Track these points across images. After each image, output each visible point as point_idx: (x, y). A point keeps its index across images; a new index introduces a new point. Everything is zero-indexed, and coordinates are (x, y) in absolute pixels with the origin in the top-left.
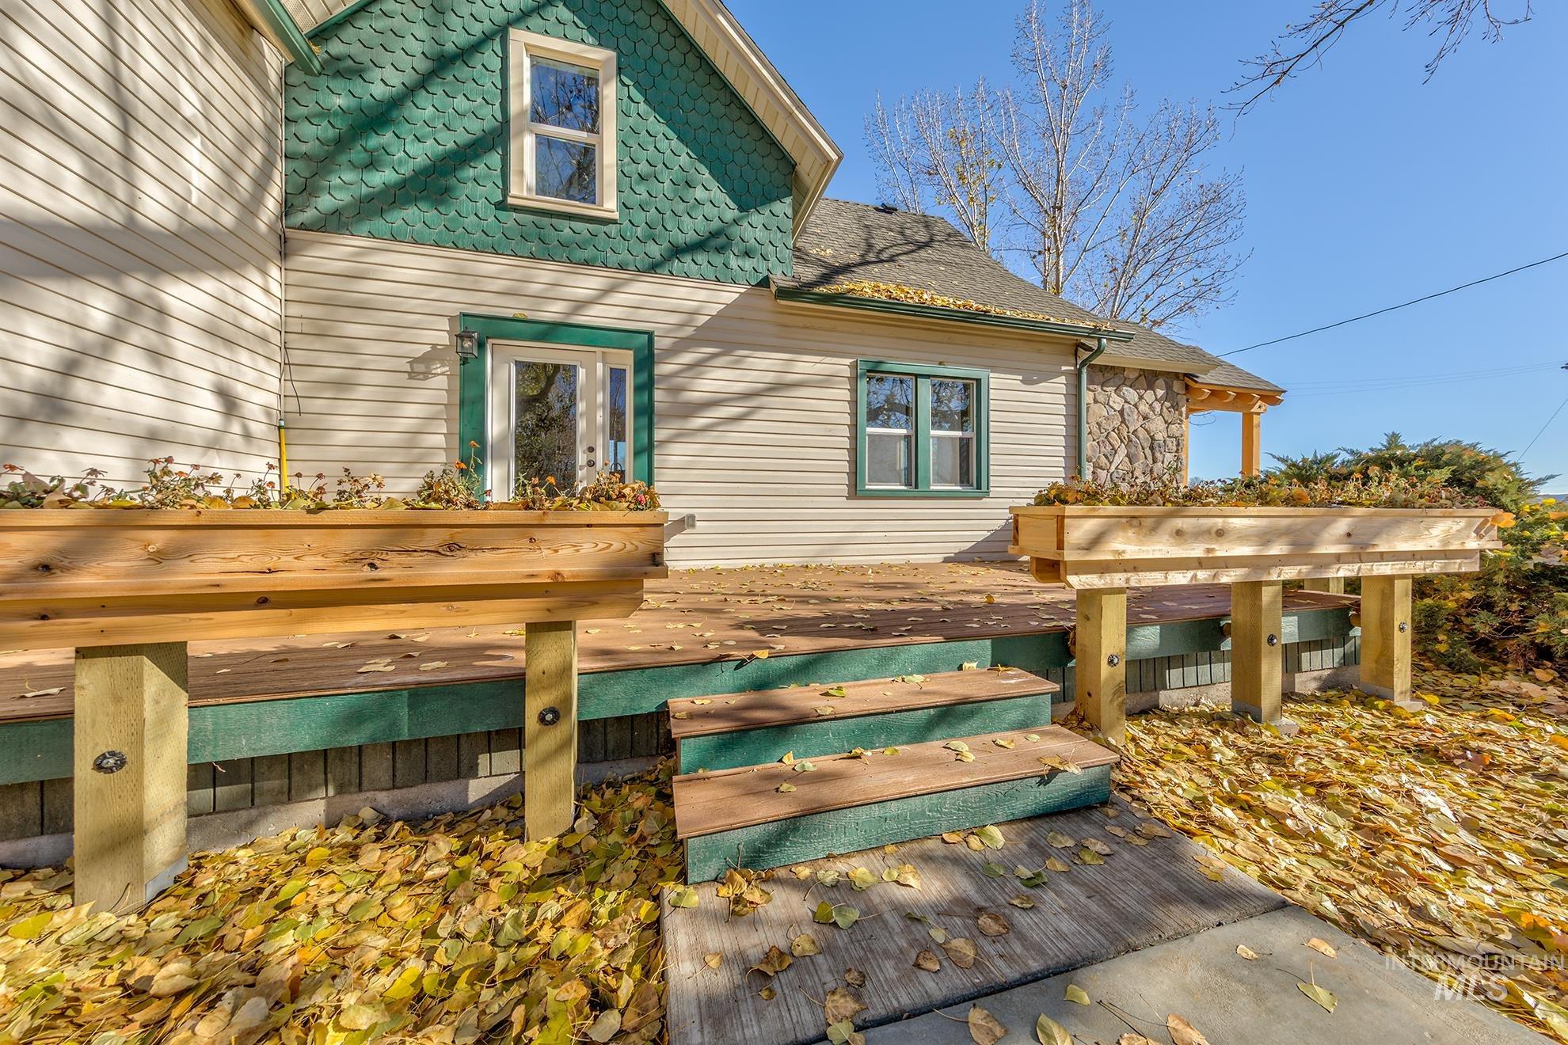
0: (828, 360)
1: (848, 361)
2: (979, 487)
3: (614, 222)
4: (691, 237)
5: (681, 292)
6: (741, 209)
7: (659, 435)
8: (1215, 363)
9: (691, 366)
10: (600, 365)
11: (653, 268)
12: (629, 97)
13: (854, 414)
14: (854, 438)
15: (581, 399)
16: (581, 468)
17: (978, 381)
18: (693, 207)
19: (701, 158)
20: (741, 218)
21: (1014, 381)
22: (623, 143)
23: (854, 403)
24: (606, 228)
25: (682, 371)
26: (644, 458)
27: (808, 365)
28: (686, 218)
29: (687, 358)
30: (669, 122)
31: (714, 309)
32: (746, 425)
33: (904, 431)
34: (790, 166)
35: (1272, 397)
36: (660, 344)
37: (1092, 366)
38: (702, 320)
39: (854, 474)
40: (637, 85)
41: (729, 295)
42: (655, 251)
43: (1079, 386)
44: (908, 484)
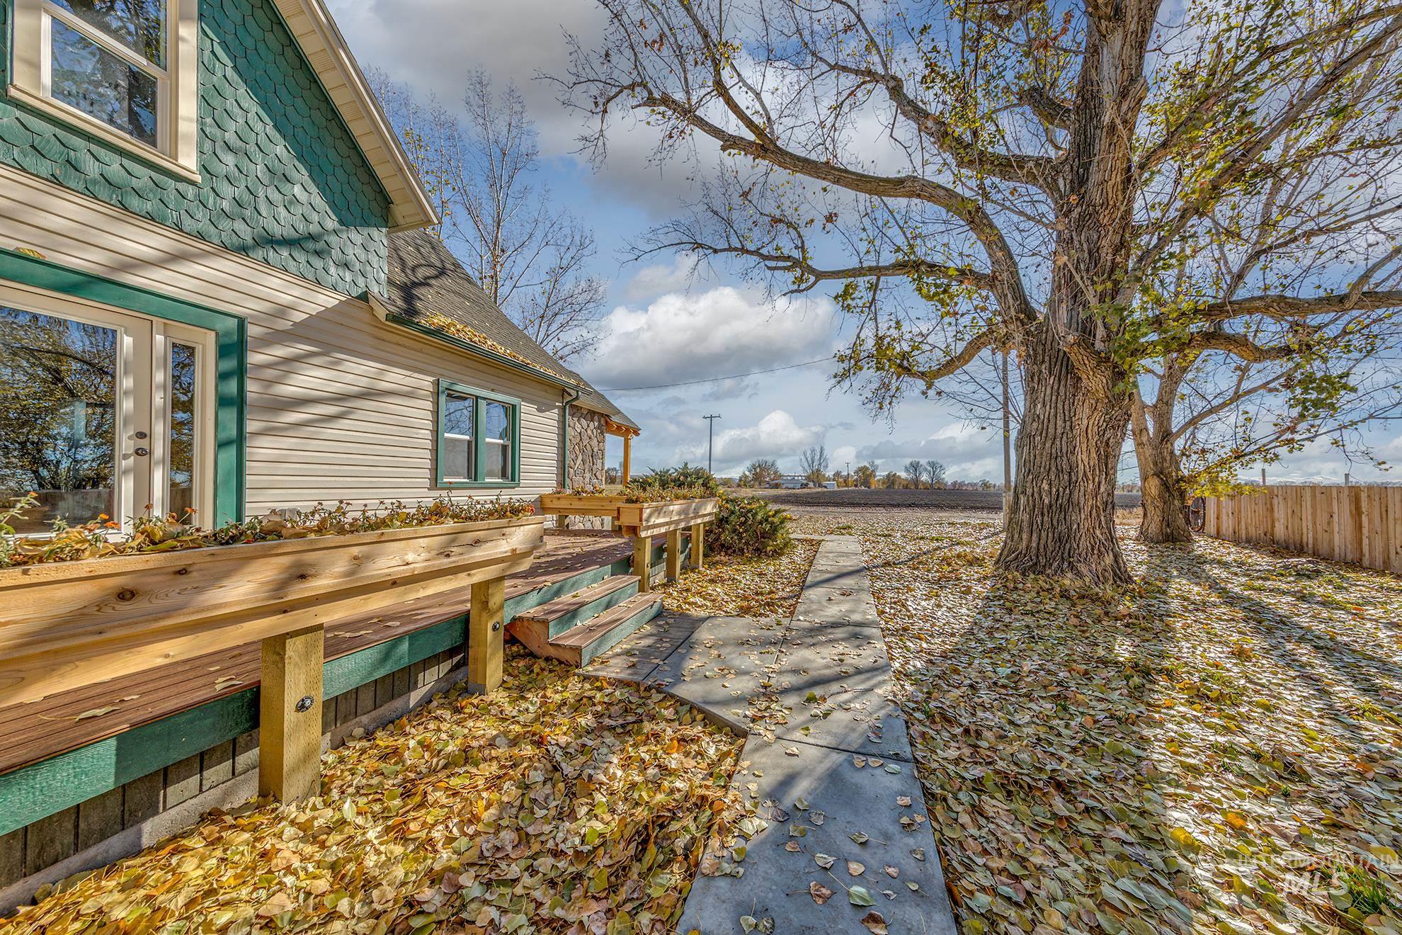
0: (416, 375)
1: (431, 379)
2: (513, 480)
3: (193, 183)
4: (289, 233)
5: (275, 282)
6: (341, 222)
7: (251, 426)
8: (618, 412)
9: (287, 360)
10: (159, 339)
11: (243, 250)
12: (212, 52)
13: (436, 422)
14: (436, 441)
15: (126, 373)
16: (126, 457)
17: (514, 407)
18: (291, 202)
19: (301, 157)
20: (341, 231)
21: (532, 408)
22: (204, 99)
23: (436, 413)
24: (181, 186)
25: (277, 364)
26: (232, 451)
27: (396, 377)
28: (282, 210)
29: (281, 351)
30: (264, 104)
31: (314, 310)
32: (344, 423)
33: (467, 438)
34: (385, 201)
35: (636, 433)
36: (252, 331)
37: (572, 406)
38: (299, 317)
39: (435, 470)
40: (224, 45)
41: (327, 300)
42: (246, 234)
43: (564, 416)
44: (469, 477)
